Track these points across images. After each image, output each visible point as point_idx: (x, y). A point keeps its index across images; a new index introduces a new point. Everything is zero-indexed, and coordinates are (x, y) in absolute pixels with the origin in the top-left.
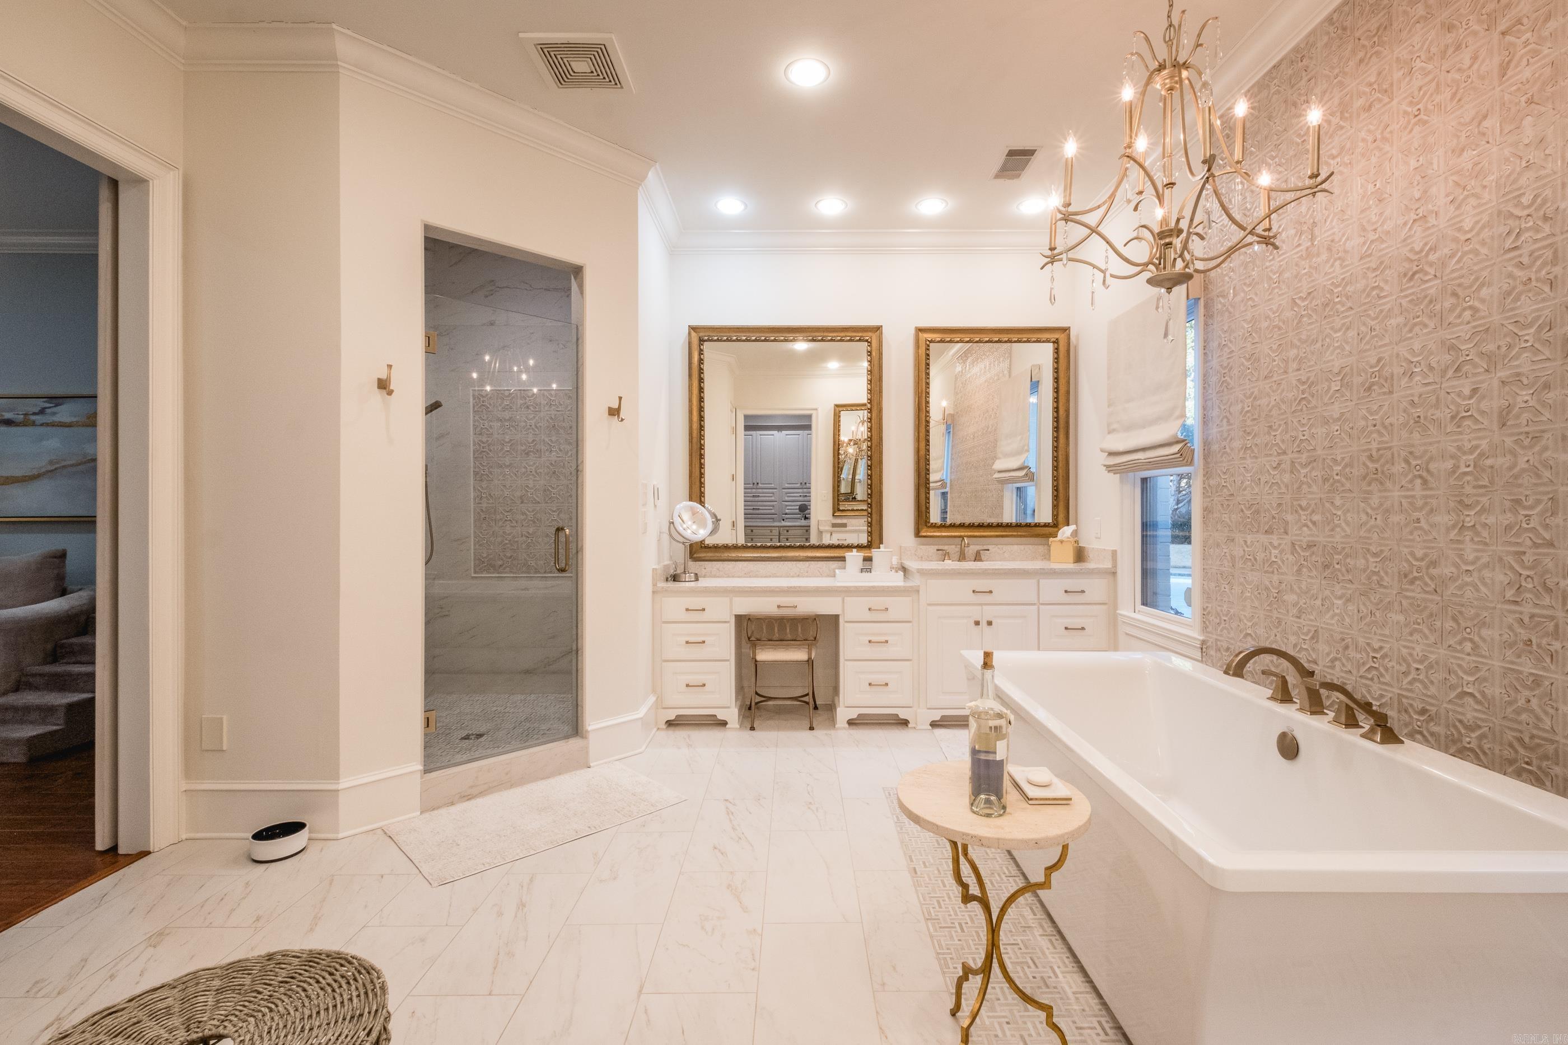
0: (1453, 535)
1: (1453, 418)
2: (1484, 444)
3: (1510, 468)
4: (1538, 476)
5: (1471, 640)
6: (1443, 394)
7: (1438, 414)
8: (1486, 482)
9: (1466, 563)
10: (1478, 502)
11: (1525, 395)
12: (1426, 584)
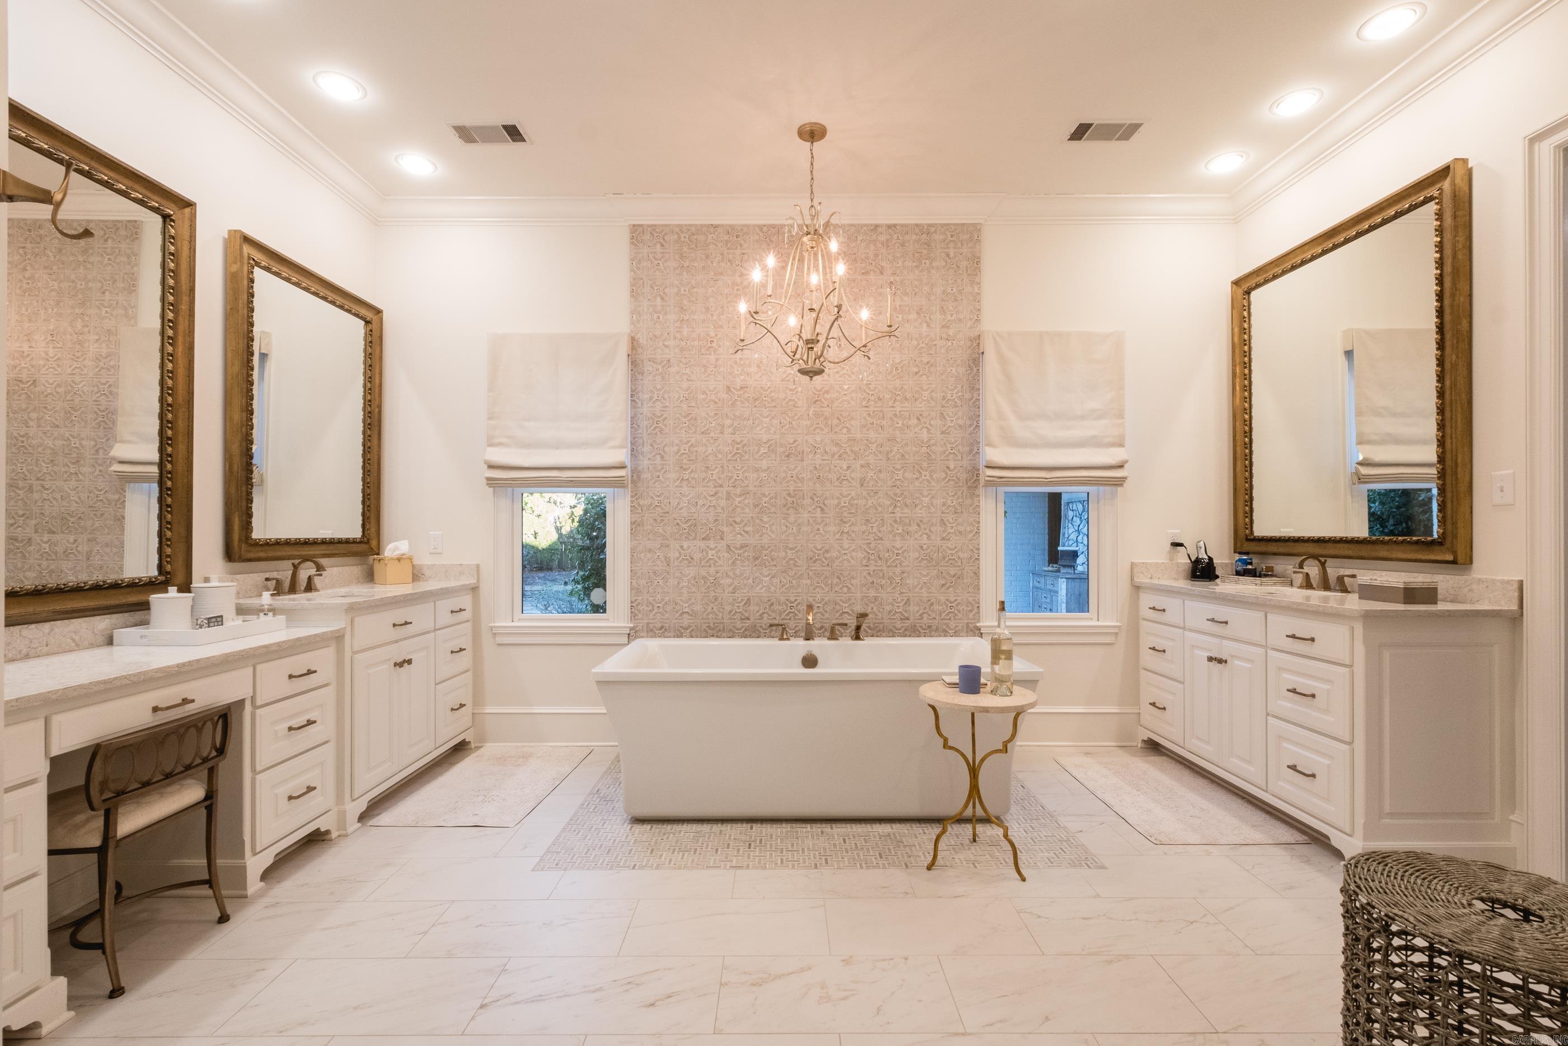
0: (837, 536)
1: (838, 479)
2: (853, 494)
3: (865, 505)
4: (876, 509)
5: (847, 586)
6: (832, 467)
7: (830, 476)
8: (854, 511)
9: (844, 550)
10: (850, 521)
11: (871, 474)
12: (823, 562)
